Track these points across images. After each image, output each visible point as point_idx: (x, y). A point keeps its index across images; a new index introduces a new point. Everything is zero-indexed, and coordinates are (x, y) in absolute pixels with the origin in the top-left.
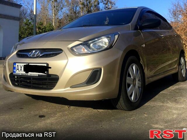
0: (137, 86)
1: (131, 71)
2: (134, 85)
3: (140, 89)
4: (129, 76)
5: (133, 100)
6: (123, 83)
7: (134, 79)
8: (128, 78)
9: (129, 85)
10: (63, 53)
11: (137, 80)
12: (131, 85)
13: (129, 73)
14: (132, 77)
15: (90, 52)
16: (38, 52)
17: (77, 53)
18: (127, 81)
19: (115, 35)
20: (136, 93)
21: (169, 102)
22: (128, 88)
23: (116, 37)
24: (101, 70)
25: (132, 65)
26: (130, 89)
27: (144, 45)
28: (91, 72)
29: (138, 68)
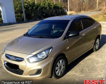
2: (60, 69)
5: (59, 75)
7: (61, 66)
10: (24, 60)
23: (51, 50)
24: (41, 69)
25: (59, 61)
26: (57, 71)
27: (68, 48)
28: (37, 70)
29: (63, 60)
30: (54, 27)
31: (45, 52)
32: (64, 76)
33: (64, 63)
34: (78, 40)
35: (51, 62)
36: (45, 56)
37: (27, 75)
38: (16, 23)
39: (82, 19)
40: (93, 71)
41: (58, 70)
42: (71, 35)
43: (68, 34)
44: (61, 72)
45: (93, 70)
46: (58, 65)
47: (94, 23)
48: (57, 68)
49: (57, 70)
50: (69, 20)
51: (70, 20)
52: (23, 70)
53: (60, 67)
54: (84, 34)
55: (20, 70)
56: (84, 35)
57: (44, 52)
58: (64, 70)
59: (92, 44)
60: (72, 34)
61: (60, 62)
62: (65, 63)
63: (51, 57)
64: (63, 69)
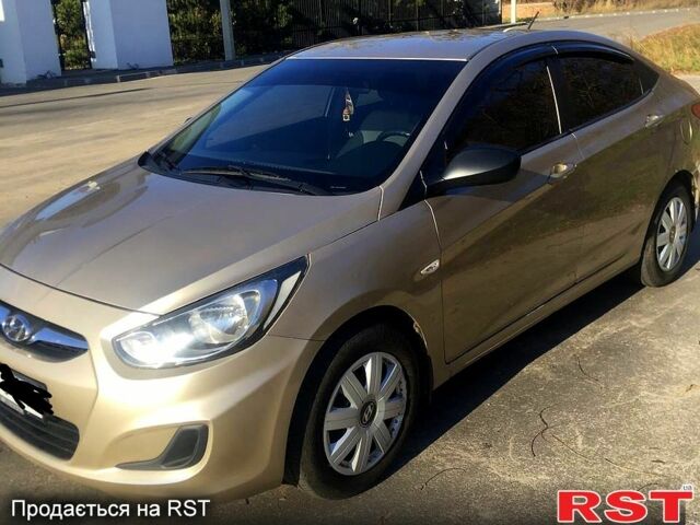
0: (381, 419)
1: (348, 387)
4: (343, 403)
5: (355, 468)
10: (88, 354)
11: (381, 402)
14: (353, 405)
18: (328, 427)
20: (375, 442)
24: (205, 429)
25: (355, 366)
26: (340, 443)
27: (436, 264)
28: (173, 433)
29: (391, 358)
30: (352, 109)
31: (243, 296)
32: (400, 473)
33: (401, 374)
34: (521, 204)
35: (283, 372)
36: (246, 327)
37: (101, 465)
38: (170, 68)
39: (552, 56)
40: (622, 450)
41: (349, 431)
42: (456, 174)
43: (436, 161)
44: (374, 446)
45: (618, 441)
46: (346, 394)
47: (649, 87)
48: (332, 420)
49: (336, 435)
50: (459, 66)
51: (461, 65)
52: (74, 427)
53: (363, 409)
54: (564, 168)
55: (58, 420)
56: (565, 173)
57: (237, 299)
58: (396, 426)
59: (634, 232)
60: (466, 164)
61: (360, 374)
62: (406, 377)
63: (290, 334)
64: (388, 422)
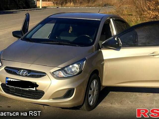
0: (95, 94)
1: (92, 86)
2: (93, 95)
3: (97, 96)
4: (91, 89)
5: (91, 104)
6: (87, 95)
7: (94, 90)
8: (90, 91)
9: (90, 95)
10: (47, 75)
11: (95, 90)
12: (91, 95)
13: (91, 88)
14: (92, 90)
15: (66, 76)
16: (25, 72)
17: (55, 76)
18: (89, 93)
19: (83, 61)
20: (94, 100)
21: (116, 103)
22: (89, 97)
23: (85, 62)
25: (93, 82)
27: (103, 62)
28: (67, 90)
29: (97, 81)
52: (43, 92)
62: (98, 86)
